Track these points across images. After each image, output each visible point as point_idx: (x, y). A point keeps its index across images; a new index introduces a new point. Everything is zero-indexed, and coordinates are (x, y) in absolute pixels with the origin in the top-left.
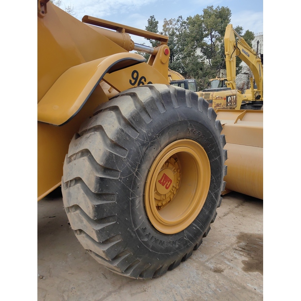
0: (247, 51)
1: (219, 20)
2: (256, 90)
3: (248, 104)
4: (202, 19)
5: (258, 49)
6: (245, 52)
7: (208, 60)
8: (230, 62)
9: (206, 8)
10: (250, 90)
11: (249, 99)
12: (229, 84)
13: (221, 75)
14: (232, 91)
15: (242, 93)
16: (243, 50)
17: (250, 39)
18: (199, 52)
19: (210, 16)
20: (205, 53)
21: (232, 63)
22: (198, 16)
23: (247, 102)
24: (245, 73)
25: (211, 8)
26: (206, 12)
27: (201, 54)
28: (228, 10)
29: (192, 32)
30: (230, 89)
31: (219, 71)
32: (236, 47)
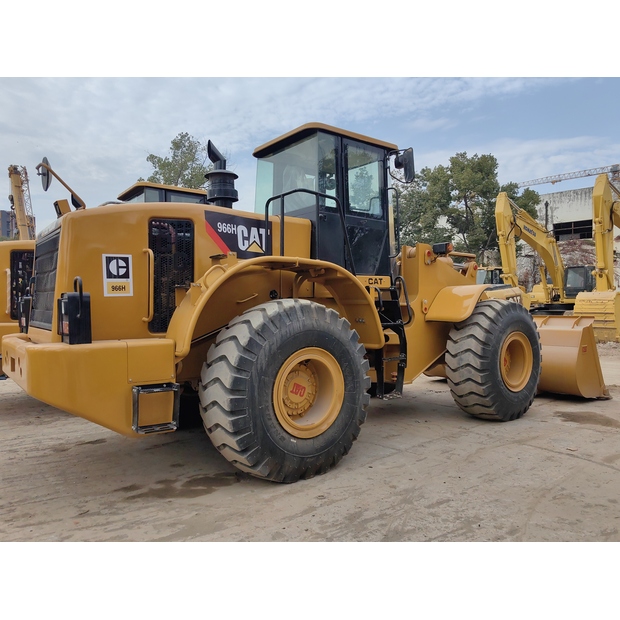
0: (531, 228)
1: (479, 175)
2: (550, 286)
3: (539, 309)
4: (449, 173)
5: (547, 215)
6: (528, 230)
7: (461, 235)
8: (506, 246)
9: (455, 156)
10: (541, 285)
11: (541, 301)
12: (506, 279)
13: (485, 260)
14: (514, 289)
15: (526, 292)
16: (525, 227)
17: (534, 203)
18: (443, 222)
19: (462, 169)
20: (454, 224)
21: (509, 247)
22: (441, 169)
23: (537, 306)
24: (526, 256)
25: (463, 155)
26: (454, 161)
27: (449, 226)
28: (492, 158)
29: (433, 194)
30: (510, 286)
31: (482, 253)
32: (514, 224)
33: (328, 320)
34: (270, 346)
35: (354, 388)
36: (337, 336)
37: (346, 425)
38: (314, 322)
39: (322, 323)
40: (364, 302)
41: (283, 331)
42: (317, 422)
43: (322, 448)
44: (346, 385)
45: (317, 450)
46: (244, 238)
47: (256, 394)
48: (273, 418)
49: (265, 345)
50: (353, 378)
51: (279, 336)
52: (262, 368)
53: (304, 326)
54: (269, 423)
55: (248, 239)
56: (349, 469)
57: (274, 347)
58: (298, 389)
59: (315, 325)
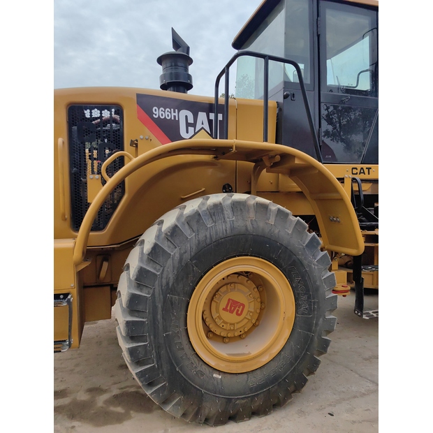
33: (272, 221)
34: (181, 255)
35: (310, 311)
36: (285, 243)
37: (297, 358)
38: (249, 224)
39: (261, 224)
40: (334, 195)
41: (201, 236)
42: (254, 352)
43: (261, 387)
44: (297, 306)
45: (251, 390)
46: (188, 125)
47: (159, 317)
48: (186, 347)
49: (175, 253)
50: (309, 298)
51: (195, 242)
52: (168, 284)
53: (232, 229)
54: (180, 354)
55: (194, 125)
56: (301, 413)
57: (187, 257)
58: (234, 306)
59: (250, 227)
